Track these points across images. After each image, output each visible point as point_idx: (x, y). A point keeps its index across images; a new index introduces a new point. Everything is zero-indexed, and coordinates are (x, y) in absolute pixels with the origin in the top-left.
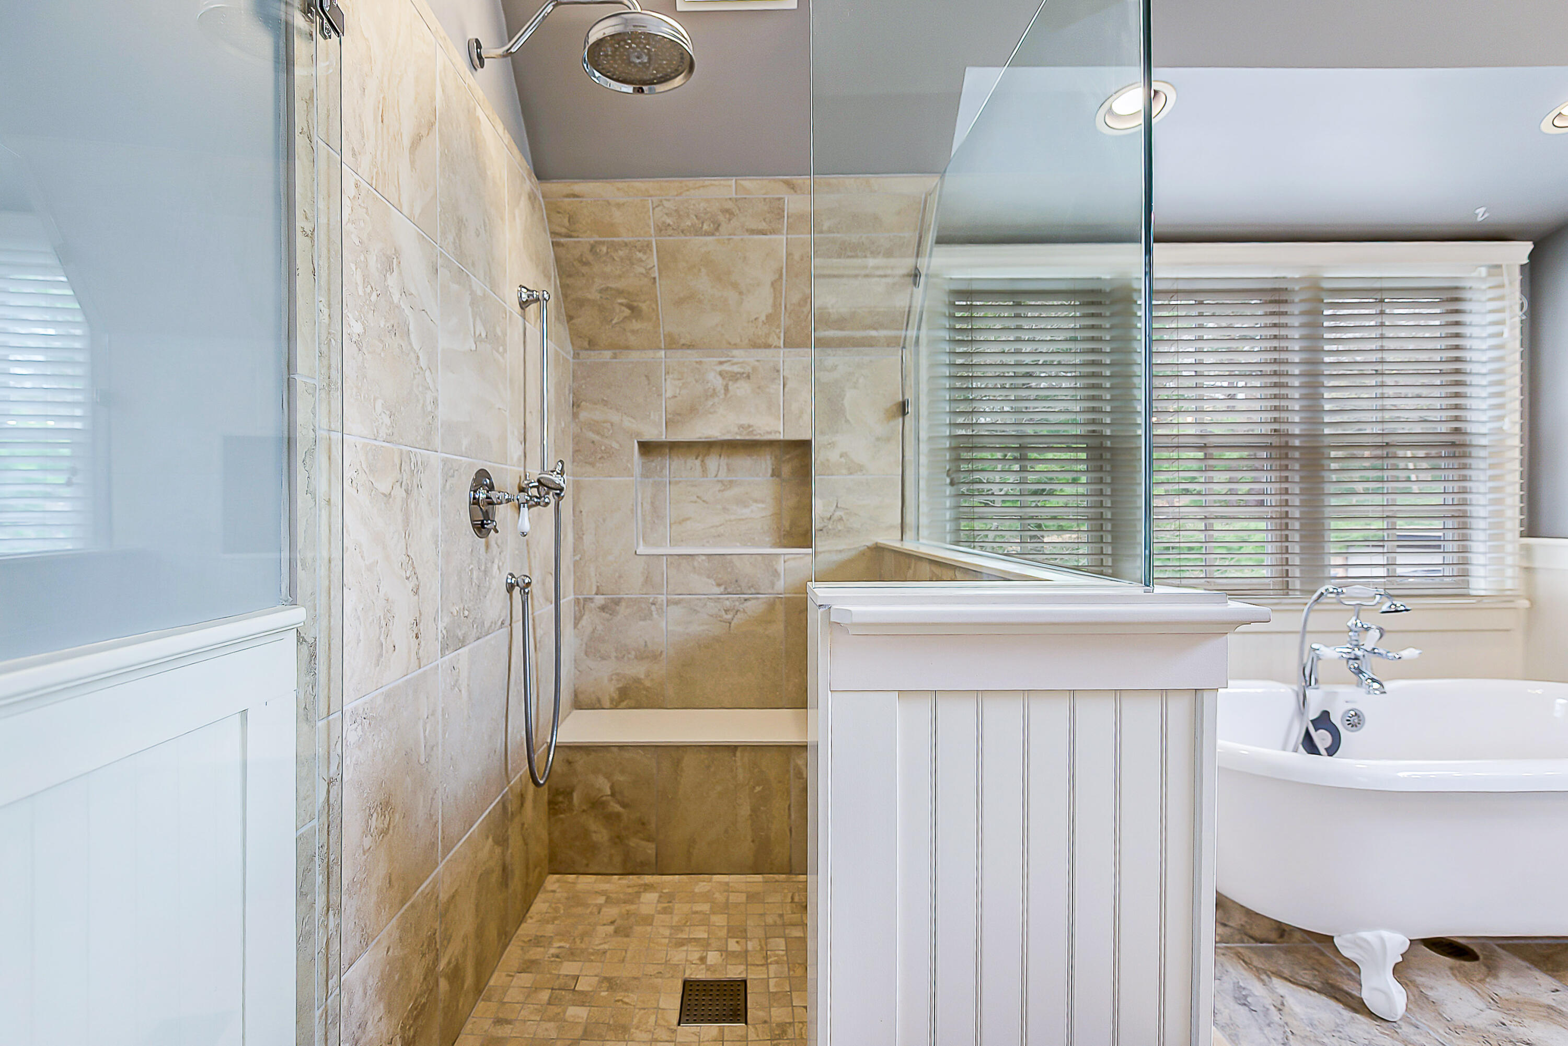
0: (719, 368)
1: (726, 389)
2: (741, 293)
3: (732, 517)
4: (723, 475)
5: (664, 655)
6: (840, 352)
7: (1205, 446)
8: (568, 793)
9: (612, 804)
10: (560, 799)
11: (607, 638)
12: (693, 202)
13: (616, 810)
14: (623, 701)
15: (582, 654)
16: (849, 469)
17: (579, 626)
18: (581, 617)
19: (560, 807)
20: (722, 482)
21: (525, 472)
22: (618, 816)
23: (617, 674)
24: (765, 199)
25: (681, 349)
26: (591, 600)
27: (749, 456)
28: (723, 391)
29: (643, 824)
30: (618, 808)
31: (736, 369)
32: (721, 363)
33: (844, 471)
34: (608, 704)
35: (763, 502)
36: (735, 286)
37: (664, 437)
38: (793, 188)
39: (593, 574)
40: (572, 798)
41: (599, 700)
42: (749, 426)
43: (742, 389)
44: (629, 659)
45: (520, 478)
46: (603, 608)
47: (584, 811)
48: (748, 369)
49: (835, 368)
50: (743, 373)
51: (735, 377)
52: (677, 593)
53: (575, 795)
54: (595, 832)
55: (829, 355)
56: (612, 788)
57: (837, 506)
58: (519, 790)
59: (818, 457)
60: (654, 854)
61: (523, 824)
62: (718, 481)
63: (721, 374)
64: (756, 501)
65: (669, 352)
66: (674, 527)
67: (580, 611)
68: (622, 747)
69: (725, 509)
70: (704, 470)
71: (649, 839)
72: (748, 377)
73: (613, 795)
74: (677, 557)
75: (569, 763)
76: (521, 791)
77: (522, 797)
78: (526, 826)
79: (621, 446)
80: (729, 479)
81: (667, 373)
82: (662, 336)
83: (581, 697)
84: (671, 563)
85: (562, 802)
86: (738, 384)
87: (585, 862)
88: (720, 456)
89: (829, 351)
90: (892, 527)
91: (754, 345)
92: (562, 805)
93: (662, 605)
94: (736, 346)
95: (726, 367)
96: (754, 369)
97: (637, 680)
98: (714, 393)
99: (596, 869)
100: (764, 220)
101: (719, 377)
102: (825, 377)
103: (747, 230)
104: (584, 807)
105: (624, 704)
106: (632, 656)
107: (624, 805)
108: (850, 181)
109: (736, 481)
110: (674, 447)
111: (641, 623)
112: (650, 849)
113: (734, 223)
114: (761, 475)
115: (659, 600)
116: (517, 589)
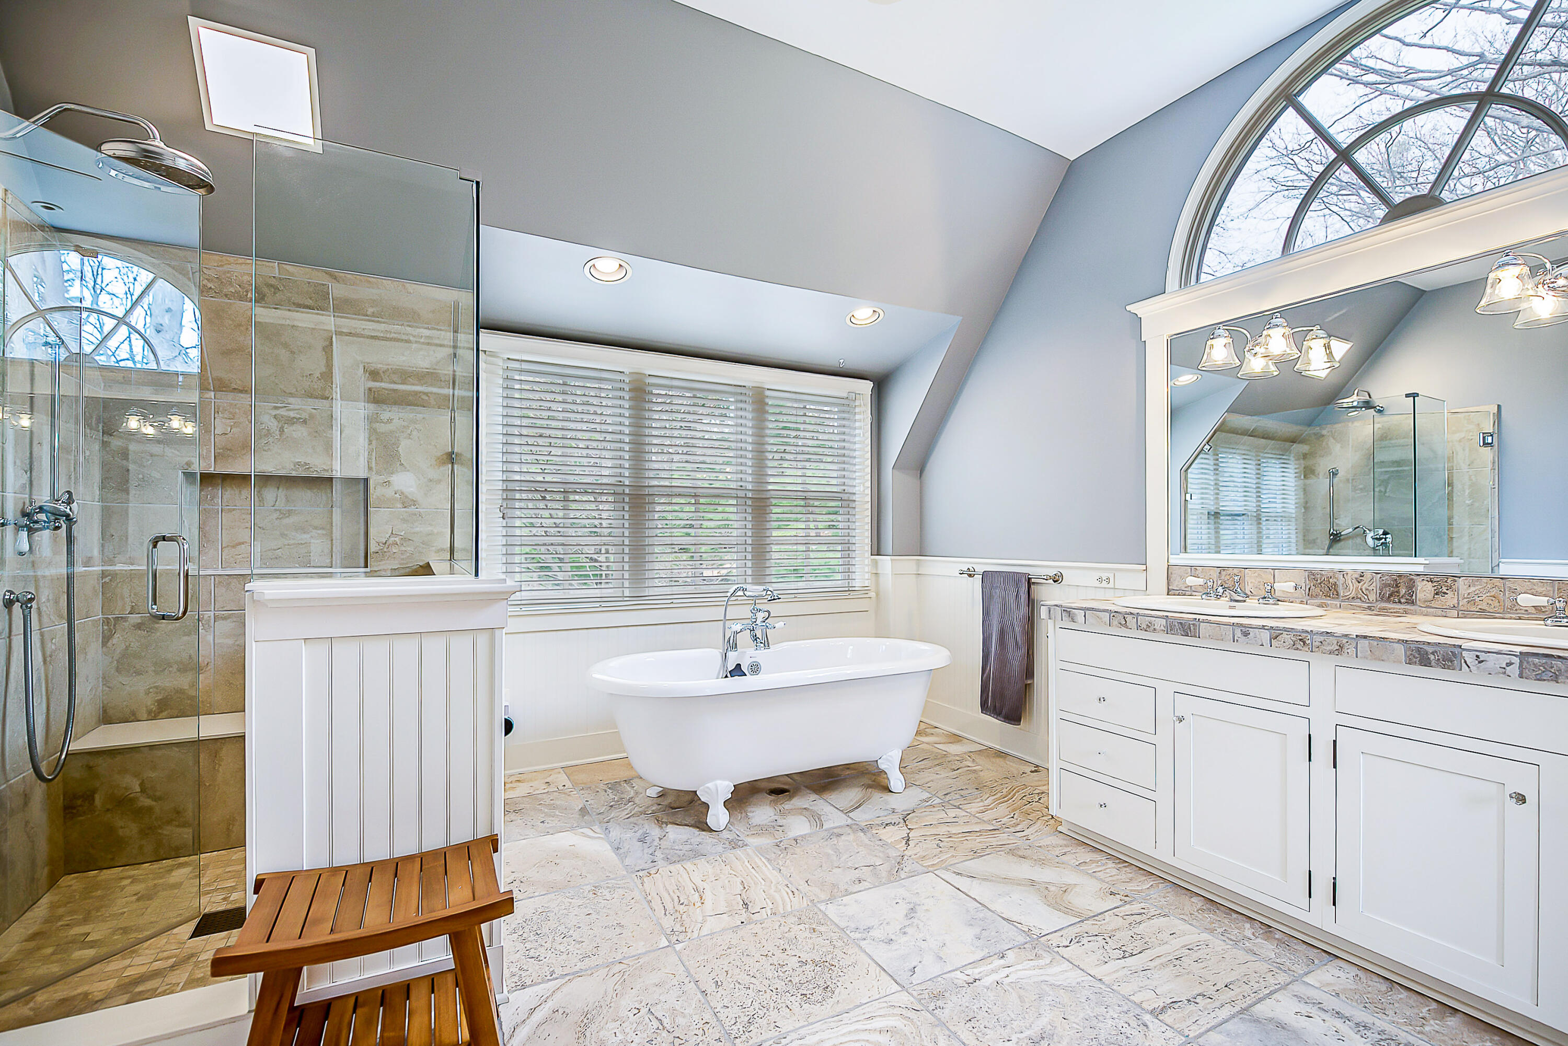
0: (274, 412)
1: (282, 430)
2: (292, 352)
3: (292, 542)
4: (281, 504)
5: (211, 666)
6: (395, 408)
7: (696, 496)
8: (89, 797)
9: (142, 799)
10: (79, 802)
11: (143, 654)
12: (235, 274)
13: (146, 804)
14: (162, 712)
15: (113, 671)
16: (403, 503)
17: (109, 644)
18: (111, 636)
19: (78, 811)
20: (280, 510)
21: (31, 499)
22: (150, 809)
23: (156, 687)
24: (309, 283)
25: (231, 392)
26: (124, 619)
27: (310, 489)
28: (278, 432)
29: (178, 813)
30: (147, 802)
31: (292, 414)
32: (276, 408)
33: (399, 505)
34: (145, 716)
35: (323, 529)
36: (286, 345)
37: (212, 469)
38: (335, 279)
39: (126, 595)
40: (93, 800)
41: (133, 713)
42: (306, 464)
43: (298, 432)
44: (170, 672)
45: (24, 503)
46: (139, 626)
47: (108, 810)
48: (305, 415)
49: (390, 421)
50: (300, 418)
51: (291, 421)
52: (225, 609)
53: (97, 797)
54: (122, 827)
55: (384, 410)
56: (141, 785)
57: (392, 533)
58: (22, 789)
59: (375, 493)
60: (191, 837)
61: (27, 823)
62: (276, 510)
63: (275, 417)
64: (316, 528)
65: (219, 394)
66: (226, 551)
67: (110, 630)
68: (152, 747)
69: (283, 535)
70: (262, 500)
71: (185, 825)
72: (305, 422)
73: (143, 790)
74: (226, 577)
75: (90, 768)
76: (24, 791)
77: (26, 797)
78: (31, 825)
79: (162, 475)
80: (287, 508)
81: (216, 412)
82: (210, 381)
83: (111, 712)
84: (220, 582)
85: (81, 806)
86: (294, 427)
87: (110, 856)
88: (278, 488)
89: (385, 407)
90: (443, 550)
91: (310, 395)
92: (81, 809)
93: (209, 621)
94: (292, 395)
95: (282, 412)
96: (312, 416)
97: (180, 691)
98: (269, 433)
99: (124, 861)
100: (311, 299)
101: (273, 420)
102: (382, 428)
103: (294, 304)
104: (109, 806)
105: (165, 714)
106: (174, 669)
107: (157, 799)
108: (387, 283)
109: (295, 510)
110: (227, 479)
111: (186, 638)
112: (186, 834)
113: (279, 296)
114: (322, 506)
115: (206, 617)
116: (17, 606)
